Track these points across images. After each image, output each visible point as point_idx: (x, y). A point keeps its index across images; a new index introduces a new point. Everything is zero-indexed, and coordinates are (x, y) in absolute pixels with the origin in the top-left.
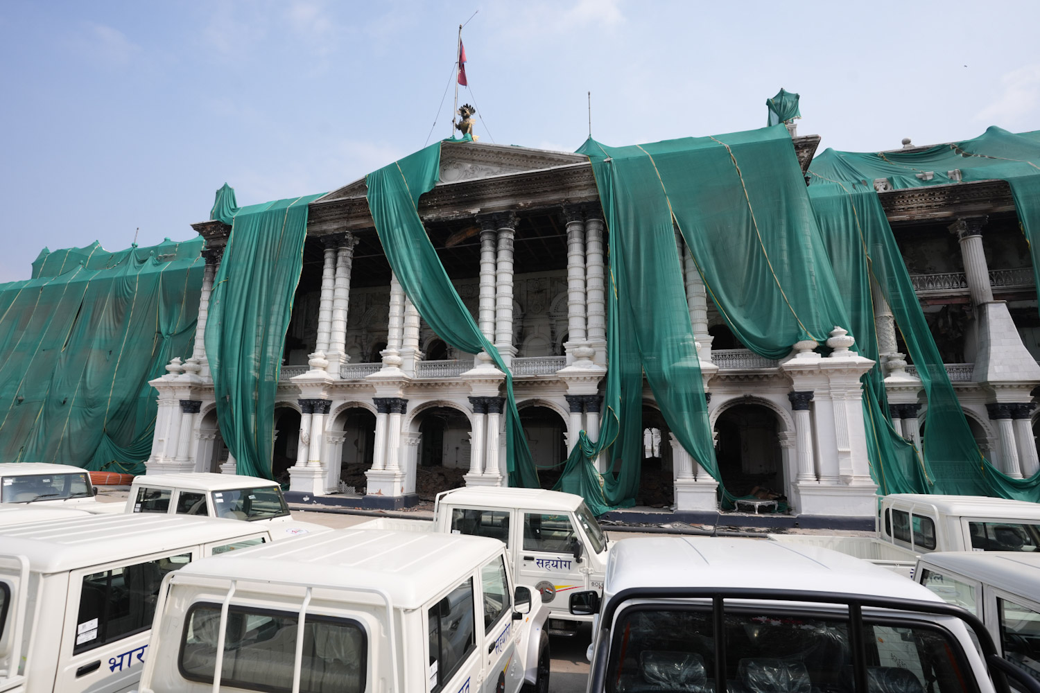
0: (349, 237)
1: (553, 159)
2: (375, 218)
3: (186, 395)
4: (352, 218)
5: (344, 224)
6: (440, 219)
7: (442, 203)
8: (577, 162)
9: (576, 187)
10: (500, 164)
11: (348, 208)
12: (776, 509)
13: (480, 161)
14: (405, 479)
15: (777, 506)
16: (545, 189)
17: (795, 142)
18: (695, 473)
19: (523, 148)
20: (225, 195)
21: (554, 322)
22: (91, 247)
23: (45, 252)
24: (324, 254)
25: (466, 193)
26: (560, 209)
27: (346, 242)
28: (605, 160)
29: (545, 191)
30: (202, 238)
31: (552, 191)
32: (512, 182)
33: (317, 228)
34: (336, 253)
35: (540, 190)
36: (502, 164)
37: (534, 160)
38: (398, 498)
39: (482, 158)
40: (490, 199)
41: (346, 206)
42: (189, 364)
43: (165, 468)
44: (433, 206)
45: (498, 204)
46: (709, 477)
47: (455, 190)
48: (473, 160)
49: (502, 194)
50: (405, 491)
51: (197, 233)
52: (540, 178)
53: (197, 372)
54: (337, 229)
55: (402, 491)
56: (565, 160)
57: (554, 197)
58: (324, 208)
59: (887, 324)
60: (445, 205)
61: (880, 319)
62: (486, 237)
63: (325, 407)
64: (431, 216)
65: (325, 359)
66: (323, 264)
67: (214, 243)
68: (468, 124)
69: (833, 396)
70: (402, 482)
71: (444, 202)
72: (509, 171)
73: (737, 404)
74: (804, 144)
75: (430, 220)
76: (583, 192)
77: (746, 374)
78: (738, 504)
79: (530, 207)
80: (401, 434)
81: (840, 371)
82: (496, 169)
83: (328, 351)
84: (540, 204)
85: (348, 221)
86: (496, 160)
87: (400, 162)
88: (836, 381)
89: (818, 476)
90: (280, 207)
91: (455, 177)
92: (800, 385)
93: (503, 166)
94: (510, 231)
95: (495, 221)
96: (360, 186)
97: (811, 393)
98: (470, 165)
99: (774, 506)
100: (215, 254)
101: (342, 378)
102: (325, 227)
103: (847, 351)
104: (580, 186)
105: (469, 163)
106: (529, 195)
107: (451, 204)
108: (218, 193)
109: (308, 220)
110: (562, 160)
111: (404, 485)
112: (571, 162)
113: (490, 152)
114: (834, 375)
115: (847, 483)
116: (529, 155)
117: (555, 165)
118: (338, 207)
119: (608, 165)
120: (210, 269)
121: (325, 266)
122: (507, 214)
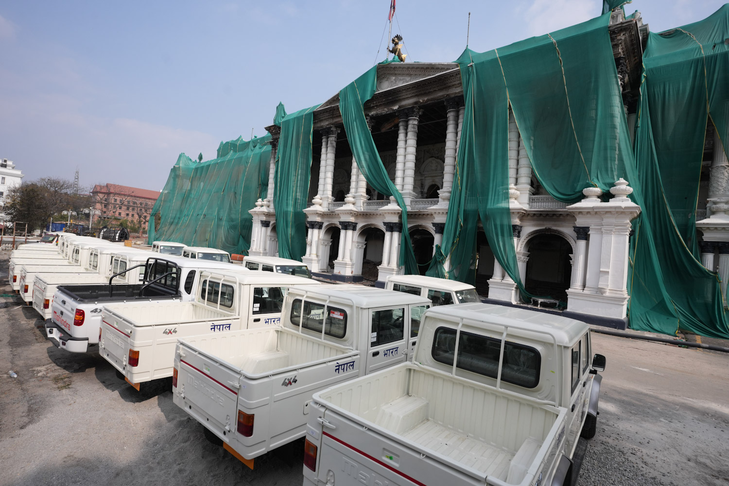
0: (333, 129)
1: (438, 68)
2: (343, 117)
3: (264, 218)
4: (334, 117)
5: (331, 121)
6: (378, 114)
7: (378, 104)
8: (453, 69)
9: (453, 85)
10: (410, 75)
11: (332, 112)
12: (557, 306)
13: (399, 74)
14: (354, 267)
15: (558, 304)
16: (435, 89)
17: (611, 29)
18: (503, 277)
19: (421, 63)
20: (280, 108)
21: (423, 178)
22: (238, 139)
23: (222, 143)
24: (322, 140)
25: (390, 97)
26: (443, 102)
27: (332, 132)
28: (469, 65)
29: (434, 91)
30: (270, 134)
31: (439, 90)
32: (415, 87)
33: (318, 125)
34: (328, 138)
35: (432, 90)
36: (411, 75)
37: (428, 70)
38: (348, 276)
39: (400, 73)
40: (404, 99)
41: (331, 110)
42: (265, 202)
43: (257, 253)
44: (374, 107)
45: (408, 102)
46: (510, 279)
47: (384, 96)
48: (396, 74)
49: (410, 96)
50: (353, 273)
51: (267, 131)
52: (431, 83)
53: (268, 206)
54: (328, 125)
55: (352, 273)
56: (446, 67)
57: (440, 94)
58: (321, 113)
59: (723, 173)
60: (380, 105)
61: (716, 169)
62: (400, 124)
63: (319, 226)
64: (373, 113)
65: (321, 199)
66: (322, 145)
67: (275, 137)
68: (397, 49)
69: (604, 231)
70: (352, 268)
71: (380, 103)
72: (415, 79)
73: (541, 233)
74: (620, 29)
75: (372, 115)
76: (458, 88)
77: (546, 213)
78: (533, 300)
79: (426, 102)
80: (352, 241)
81: (610, 212)
82: (408, 78)
83: (323, 195)
84: (432, 99)
85: (333, 119)
86: (408, 72)
87: (356, 81)
88: (607, 220)
89: (584, 286)
90: (301, 114)
91: (386, 87)
92: (580, 222)
93: (412, 76)
94: (415, 119)
95: (406, 114)
96: (336, 99)
97: (588, 228)
98: (394, 78)
99: (556, 304)
100: (275, 143)
101: (329, 210)
102: (322, 124)
103: (625, 197)
104: (455, 85)
105: (394, 76)
106: (425, 94)
107: (384, 104)
108: (277, 108)
109: (314, 121)
110: (444, 68)
111: (353, 270)
112: (449, 69)
113: (403, 68)
114: (607, 215)
115: (602, 294)
116: (425, 67)
117: (440, 72)
118: (327, 112)
119: (470, 69)
120: (274, 151)
121: (322, 147)
122: (413, 108)
